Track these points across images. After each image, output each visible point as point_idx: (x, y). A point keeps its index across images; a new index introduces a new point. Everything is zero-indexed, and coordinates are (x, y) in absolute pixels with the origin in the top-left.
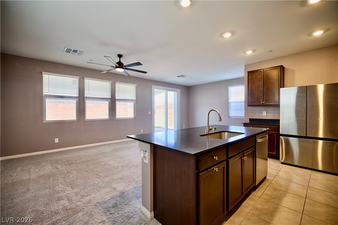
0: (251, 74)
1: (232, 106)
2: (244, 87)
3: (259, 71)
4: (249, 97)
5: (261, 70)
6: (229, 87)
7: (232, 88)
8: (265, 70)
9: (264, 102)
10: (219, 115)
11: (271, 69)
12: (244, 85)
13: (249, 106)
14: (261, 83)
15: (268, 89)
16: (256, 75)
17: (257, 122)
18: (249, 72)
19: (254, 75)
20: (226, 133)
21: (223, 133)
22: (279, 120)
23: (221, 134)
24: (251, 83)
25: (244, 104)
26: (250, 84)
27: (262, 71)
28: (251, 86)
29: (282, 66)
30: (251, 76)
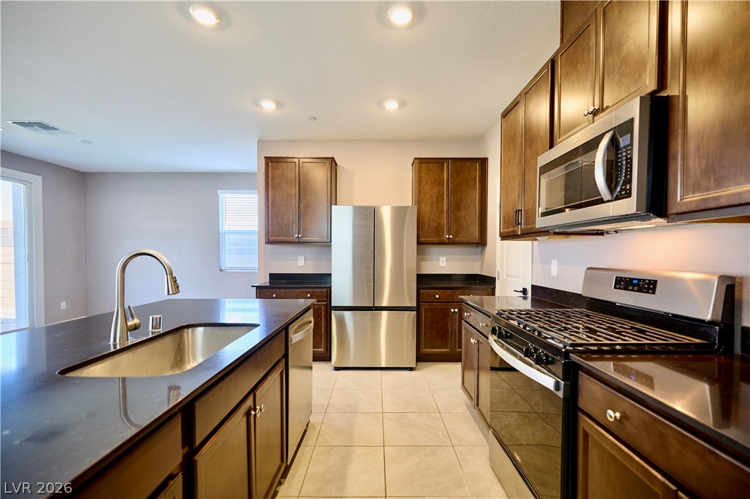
0: (272, 165)
1: (228, 242)
2: (256, 196)
3: (290, 160)
4: (268, 220)
5: (294, 160)
6: (219, 191)
7: (228, 195)
8: (302, 160)
9: (300, 236)
10: (170, 273)
11: (314, 160)
12: (256, 191)
13: (269, 242)
14: (294, 191)
15: (308, 206)
16: (283, 168)
17: (285, 281)
18: (268, 159)
19: (279, 168)
20: (200, 330)
21: (190, 330)
22: (330, 275)
23: (182, 337)
24: (272, 187)
25: (256, 237)
26: (270, 188)
27: (297, 163)
28: (273, 194)
29: (333, 158)
30: (272, 170)
